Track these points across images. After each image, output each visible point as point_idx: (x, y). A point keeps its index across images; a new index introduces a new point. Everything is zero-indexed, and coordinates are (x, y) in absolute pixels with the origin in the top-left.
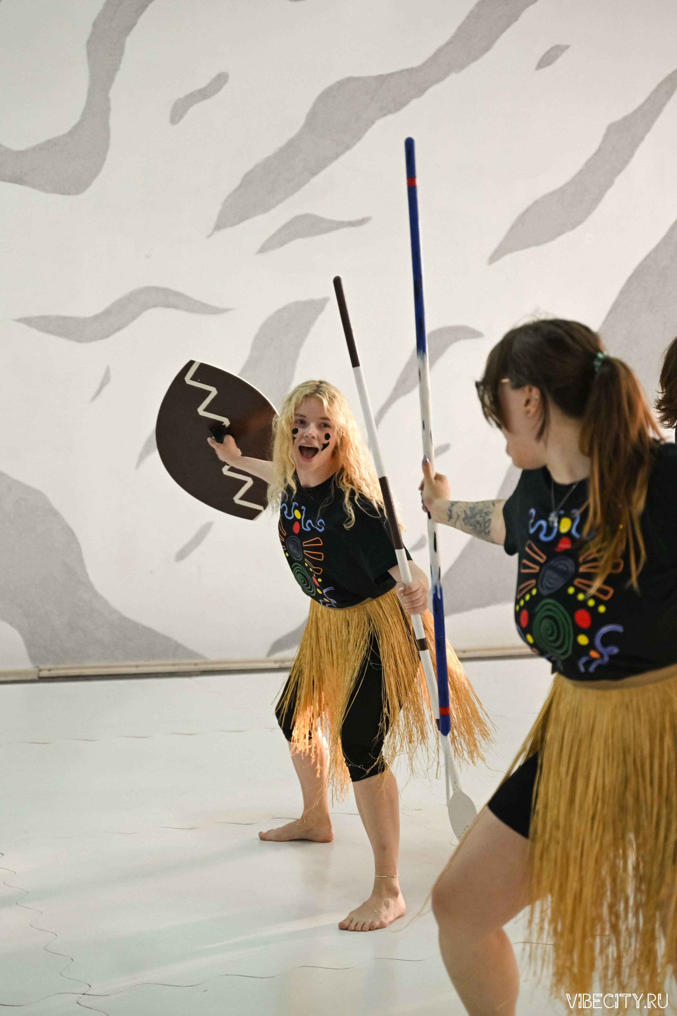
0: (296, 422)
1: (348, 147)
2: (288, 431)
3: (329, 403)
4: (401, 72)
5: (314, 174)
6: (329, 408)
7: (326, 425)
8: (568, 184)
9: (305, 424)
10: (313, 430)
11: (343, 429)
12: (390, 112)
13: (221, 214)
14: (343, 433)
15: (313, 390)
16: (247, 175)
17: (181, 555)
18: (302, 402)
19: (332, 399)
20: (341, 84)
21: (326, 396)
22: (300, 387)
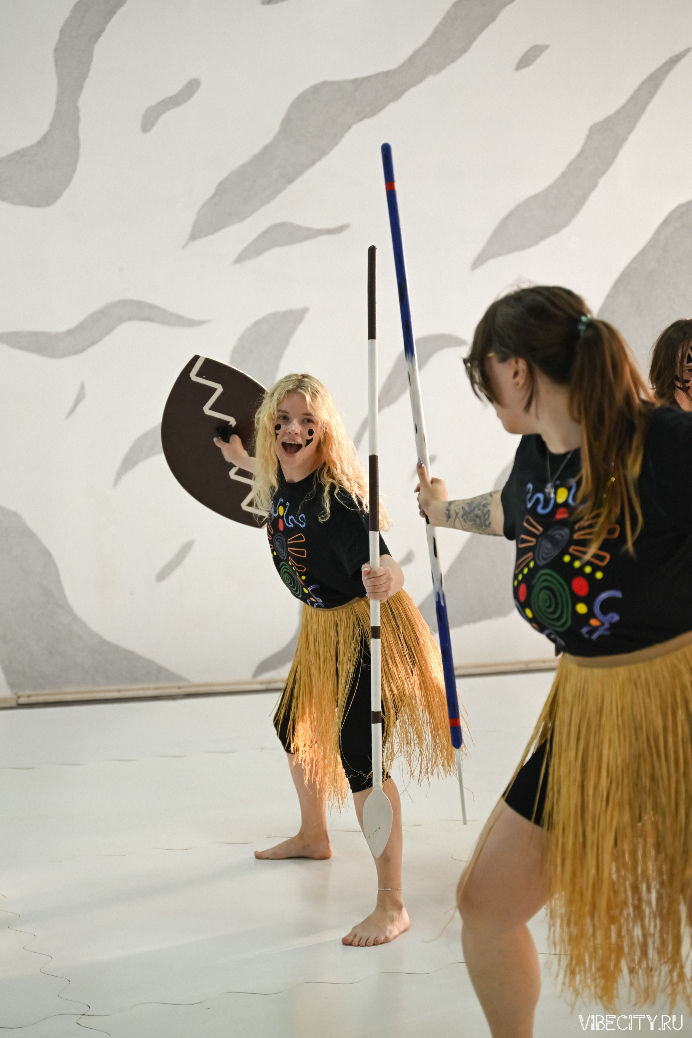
0: (279, 418)
1: (324, 153)
2: (271, 427)
3: (312, 399)
4: (378, 75)
5: (290, 181)
6: (311, 404)
7: (310, 421)
8: (551, 187)
9: (288, 420)
10: (295, 426)
11: (326, 425)
12: (367, 116)
13: (196, 224)
14: (326, 428)
15: (295, 386)
16: (221, 183)
17: (162, 576)
18: (284, 398)
19: (314, 395)
20: (316, 89)
21: (308, 391)
22: (282, 382)
